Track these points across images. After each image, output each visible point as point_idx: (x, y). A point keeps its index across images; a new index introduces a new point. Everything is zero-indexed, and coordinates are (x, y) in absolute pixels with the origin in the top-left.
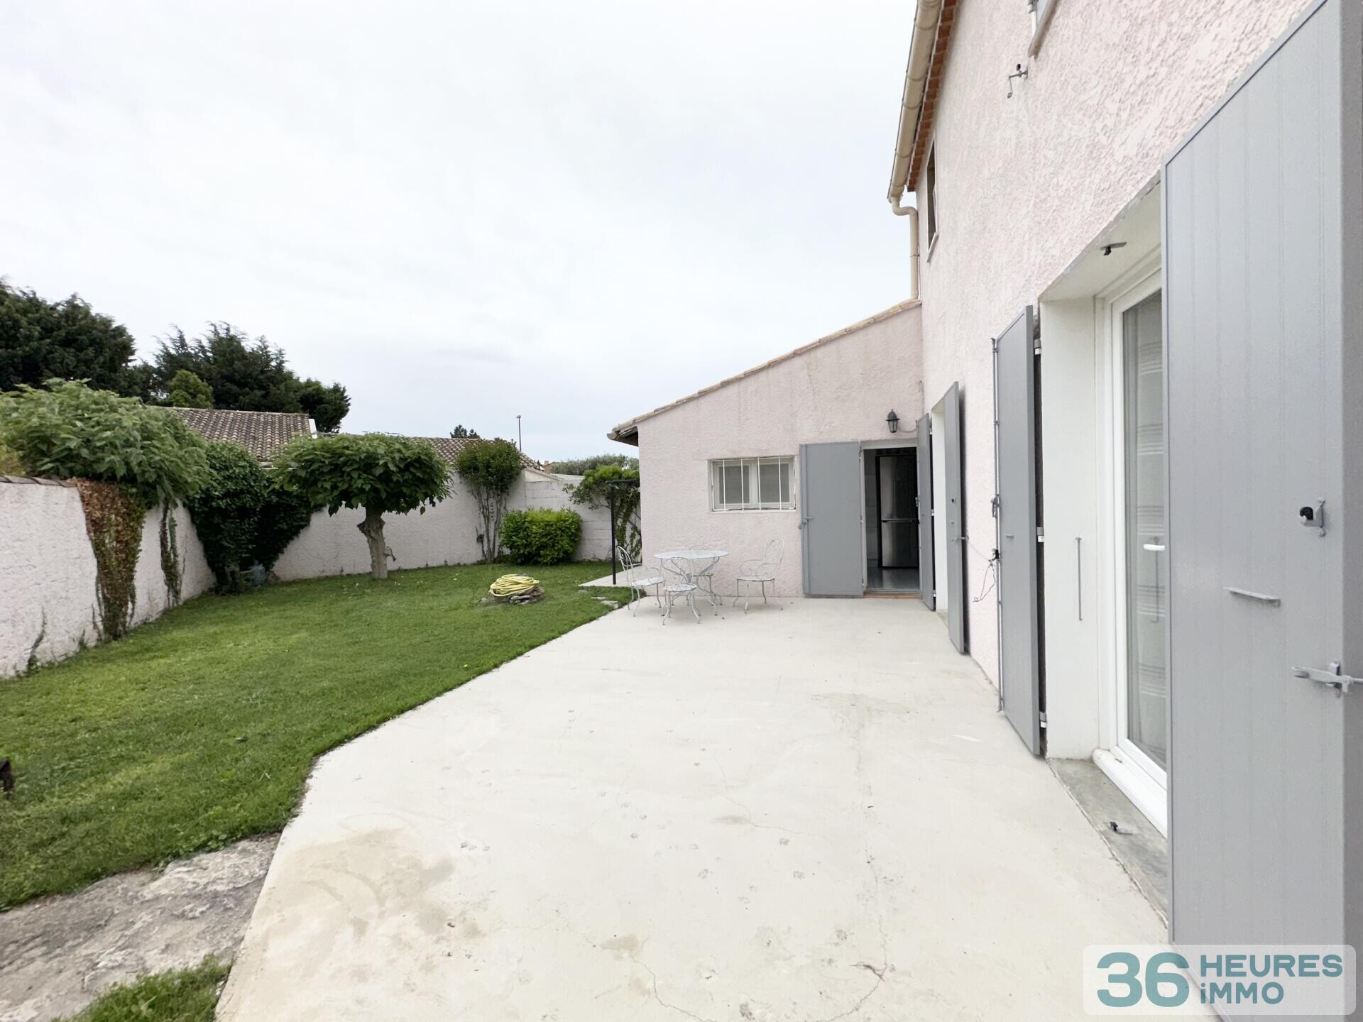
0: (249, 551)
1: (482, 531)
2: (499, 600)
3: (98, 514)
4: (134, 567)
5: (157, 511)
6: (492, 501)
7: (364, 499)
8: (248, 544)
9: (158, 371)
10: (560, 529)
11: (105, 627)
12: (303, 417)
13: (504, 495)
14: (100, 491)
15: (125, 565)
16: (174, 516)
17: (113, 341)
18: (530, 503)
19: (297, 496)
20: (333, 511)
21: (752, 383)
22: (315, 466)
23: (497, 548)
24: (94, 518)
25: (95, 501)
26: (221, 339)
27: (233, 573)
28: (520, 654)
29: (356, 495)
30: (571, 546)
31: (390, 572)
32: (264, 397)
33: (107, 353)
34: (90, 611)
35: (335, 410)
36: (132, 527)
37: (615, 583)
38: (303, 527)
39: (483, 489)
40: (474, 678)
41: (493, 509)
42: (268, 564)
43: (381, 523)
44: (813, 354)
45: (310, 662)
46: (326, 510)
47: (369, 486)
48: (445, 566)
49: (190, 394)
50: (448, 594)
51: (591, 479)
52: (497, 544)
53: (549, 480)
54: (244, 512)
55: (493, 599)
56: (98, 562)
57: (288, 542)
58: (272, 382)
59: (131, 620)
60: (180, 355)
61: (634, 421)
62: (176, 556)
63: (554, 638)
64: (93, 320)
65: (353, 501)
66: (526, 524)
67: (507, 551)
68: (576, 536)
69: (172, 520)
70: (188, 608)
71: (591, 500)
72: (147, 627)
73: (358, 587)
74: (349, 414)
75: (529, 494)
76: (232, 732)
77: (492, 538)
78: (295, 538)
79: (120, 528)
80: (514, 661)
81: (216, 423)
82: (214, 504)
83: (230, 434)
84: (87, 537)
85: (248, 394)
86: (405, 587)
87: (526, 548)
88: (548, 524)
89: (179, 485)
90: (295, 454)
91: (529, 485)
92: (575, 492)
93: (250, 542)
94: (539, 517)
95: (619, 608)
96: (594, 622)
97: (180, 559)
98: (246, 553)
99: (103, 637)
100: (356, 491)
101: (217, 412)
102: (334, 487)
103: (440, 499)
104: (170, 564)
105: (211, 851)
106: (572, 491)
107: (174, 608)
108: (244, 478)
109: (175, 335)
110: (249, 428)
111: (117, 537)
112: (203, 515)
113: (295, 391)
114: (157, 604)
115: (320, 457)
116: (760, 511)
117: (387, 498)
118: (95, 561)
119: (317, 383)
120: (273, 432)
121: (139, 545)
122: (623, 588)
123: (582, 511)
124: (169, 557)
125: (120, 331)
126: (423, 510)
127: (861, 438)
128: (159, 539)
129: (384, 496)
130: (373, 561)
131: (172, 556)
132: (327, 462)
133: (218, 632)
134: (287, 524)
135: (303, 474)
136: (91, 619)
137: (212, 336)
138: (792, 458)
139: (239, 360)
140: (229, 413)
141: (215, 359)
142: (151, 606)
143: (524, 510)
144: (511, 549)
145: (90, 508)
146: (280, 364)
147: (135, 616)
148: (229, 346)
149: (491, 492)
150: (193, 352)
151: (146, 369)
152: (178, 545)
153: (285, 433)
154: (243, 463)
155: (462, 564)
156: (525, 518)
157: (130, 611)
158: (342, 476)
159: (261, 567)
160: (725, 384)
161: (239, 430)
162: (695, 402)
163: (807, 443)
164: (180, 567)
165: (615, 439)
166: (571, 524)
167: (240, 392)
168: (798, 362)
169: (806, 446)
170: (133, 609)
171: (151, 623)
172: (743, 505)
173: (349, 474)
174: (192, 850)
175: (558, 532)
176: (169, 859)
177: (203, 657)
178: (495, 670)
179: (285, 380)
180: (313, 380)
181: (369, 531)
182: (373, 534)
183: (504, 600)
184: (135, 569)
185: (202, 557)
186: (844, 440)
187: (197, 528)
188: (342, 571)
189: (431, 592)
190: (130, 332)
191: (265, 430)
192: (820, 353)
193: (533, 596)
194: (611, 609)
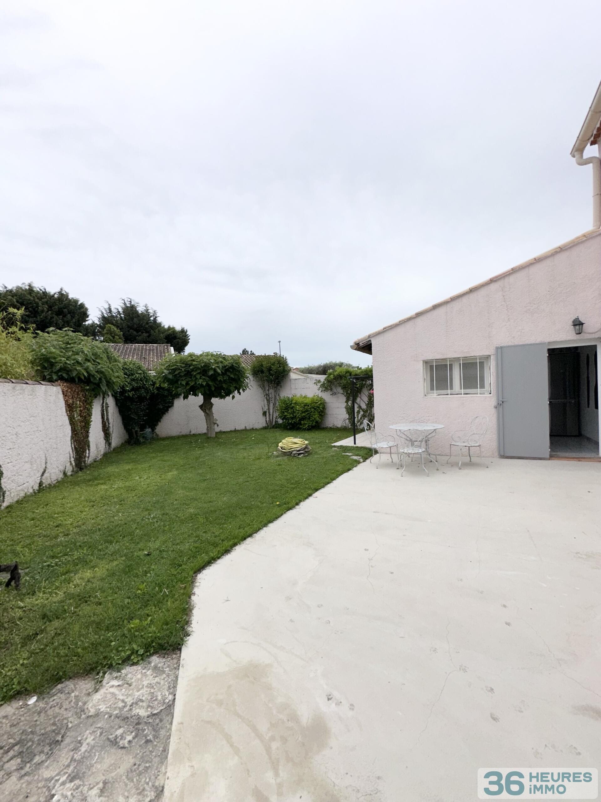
0: (144, 421)
1: (266, 409)
2: (285, 454)
3: (71, 401)
4: (89, 430)
5: (99, 399)
6: (272, 391)
7: (203, 391)
8: (144, 417)
9: (99, 326)
10: (313, 408)
11: (76, 464)
12: (167, 346)
13: (279, 387)
14: (71, 388)
15: (84, 429)
16: (107, 401)
17: (79, 311)
18: (293, 392)
19: (167, 390)
20: (186, 397)
21: (456, 305)
22: (177, 373)
23: (274, 419)
24: (69, 404)
25: (69, 394)
26: (127, 307)
27: (136, 432)
28: (310, 495)
29: (198, 388)
30: (320, 418)
31: (216, 433)
32: (149, 336)
33: (77, 317)
34: (68, 455)
35: (182, 342)
36: (87, 408)
37: (355, 443)
38: (170, 407)
39: (266, 384)
40: (285, 513)
41: (272, 395)
42: (153, 427)
43: (212, 405)
44: (507, 280)
45: (181, 493)
46: (182, 397)
47: (205, 383)
48: (246, 430)
49: (112, 336)
50: (251, 448)
51: (332, 376)
52: (274, 416)
53: (304, 377)
54: (141, 399)
55: (280, 453)
56: (72, 428)
57: (163, 416)
58: (152, 329)
59: (88, 460)
60: (109, 316)
61: (369, 336)
62: (109, 424)
63: (328, 483)
64: (70, 301)
65: (197, 392)
66: (293, 405)
67: (280, 421)
68: (322, 412)
69: (107, 404)
70: (116, 453)
71: (331, 390)
72: (95, 464)
73: (200, 442)
74: (189, 344)
75: (293, 386)
76: (141, 545)
77: (271, 413)
78: (167, 413)
79: (82, 409)
80: (307, 501)
81: (126, 351)
82: (127, 394)
83: (133, 357)
84: (66, 414)
85: (140, 335)
86: (225, 443)
87: (292, 419)
88: (306, 405)
89: (109, 384)
90: (166, 365)
91: (292, 381)
92: (321, 385)
93: (144, 416)
94: (301, 400)
95: (364, 461)
96: (350, 472)
97: (111, 425)
98: (143, 422)
99: (75, 470)
100: (199, 386)
101: (127, 345)
102: (187, 384)
103: (244, 390)
104: (106, 428)
105: (134, 664)
106: (319, 384)
107: (109, 453)
108: (141, 380)
109: (107, 306)
110: (142, 353)
111: (80, 414)
112: (121, 401)
113: (163, 333)
114: (100, 451)
115: (180, 367)
116: (463, 395)
117: (215, 390)
118: (70, 427)
119: (173, 328)
120: (153, 355)
121: (91, 418)
122: (362, 447)
123: (326, 396)
124: (105, 424)
125: (82, 306)
126: (233, 397)
127: (547, 340)
128: (100, 414)
129: (213, 389)
130: (208, 427)
131: (107, 424)
132: (183, 370)
133: (131, 469)
134: (162, 405)
135: (170, 377)
136: (69, 460)
137: (124, 306)
138: (488, 357)
139: (136, 318)
140: (132, 346)
141: (125, 318)
142: (98, 452)
143: (290, 396)
144: (283, 420)
145: (67, 398)
146: (155, 319)
147: (90, 457)
148: (132, 310)
149: (270, 386)
150: (115, 315)
151: (93, 325)
152: (110, 417)
153: (161, 355)
154: (140, 372)
155: (254, 428)
156: (292, 401)
157: (87, 455)
158: (191, 378)
159: (150, 430)
160: (435, 307)
161: (137, 355)
162: (413, 321)
163: (502, 345)
164: (111, 430)
165: (355, 349)
166: (320, 405)
167: (137, 334)
168: (493, 286)
169: (501, 348)
170: (89, 454)
171: (98, 461)
172: (449, 391)
173: (195, 376)
174: (120, 662)
175: (312, 410)
176: (105, 669)
177: (123, 485)
178: (297, 507)
179: (158, 327)
180: (171, 327)
181: (205, 409)
182: (207, 411)
183: (288, 454)
184: (90, 431)
185: (121, 424)
186: (533, 342)
187: (119, 408)
188: (190, 432)
189: (241, 447)
190: (87, 306)
191: (149, 353)
192: (512, 279)
193: (305, 452)
194: (359, 462)
